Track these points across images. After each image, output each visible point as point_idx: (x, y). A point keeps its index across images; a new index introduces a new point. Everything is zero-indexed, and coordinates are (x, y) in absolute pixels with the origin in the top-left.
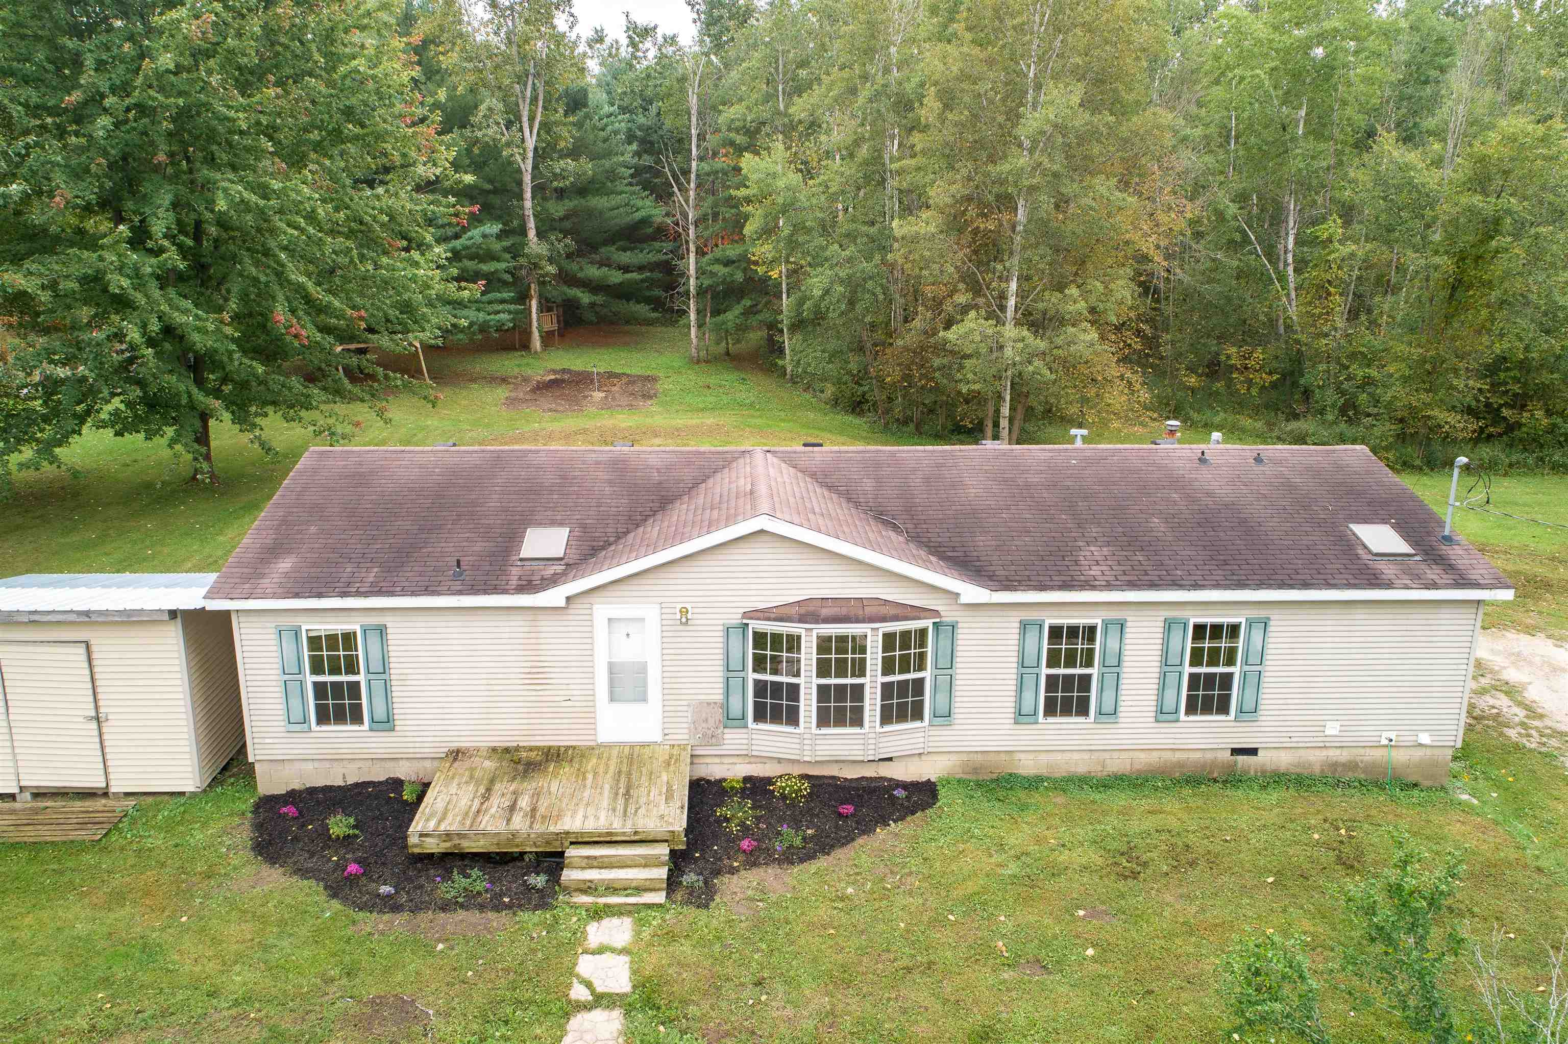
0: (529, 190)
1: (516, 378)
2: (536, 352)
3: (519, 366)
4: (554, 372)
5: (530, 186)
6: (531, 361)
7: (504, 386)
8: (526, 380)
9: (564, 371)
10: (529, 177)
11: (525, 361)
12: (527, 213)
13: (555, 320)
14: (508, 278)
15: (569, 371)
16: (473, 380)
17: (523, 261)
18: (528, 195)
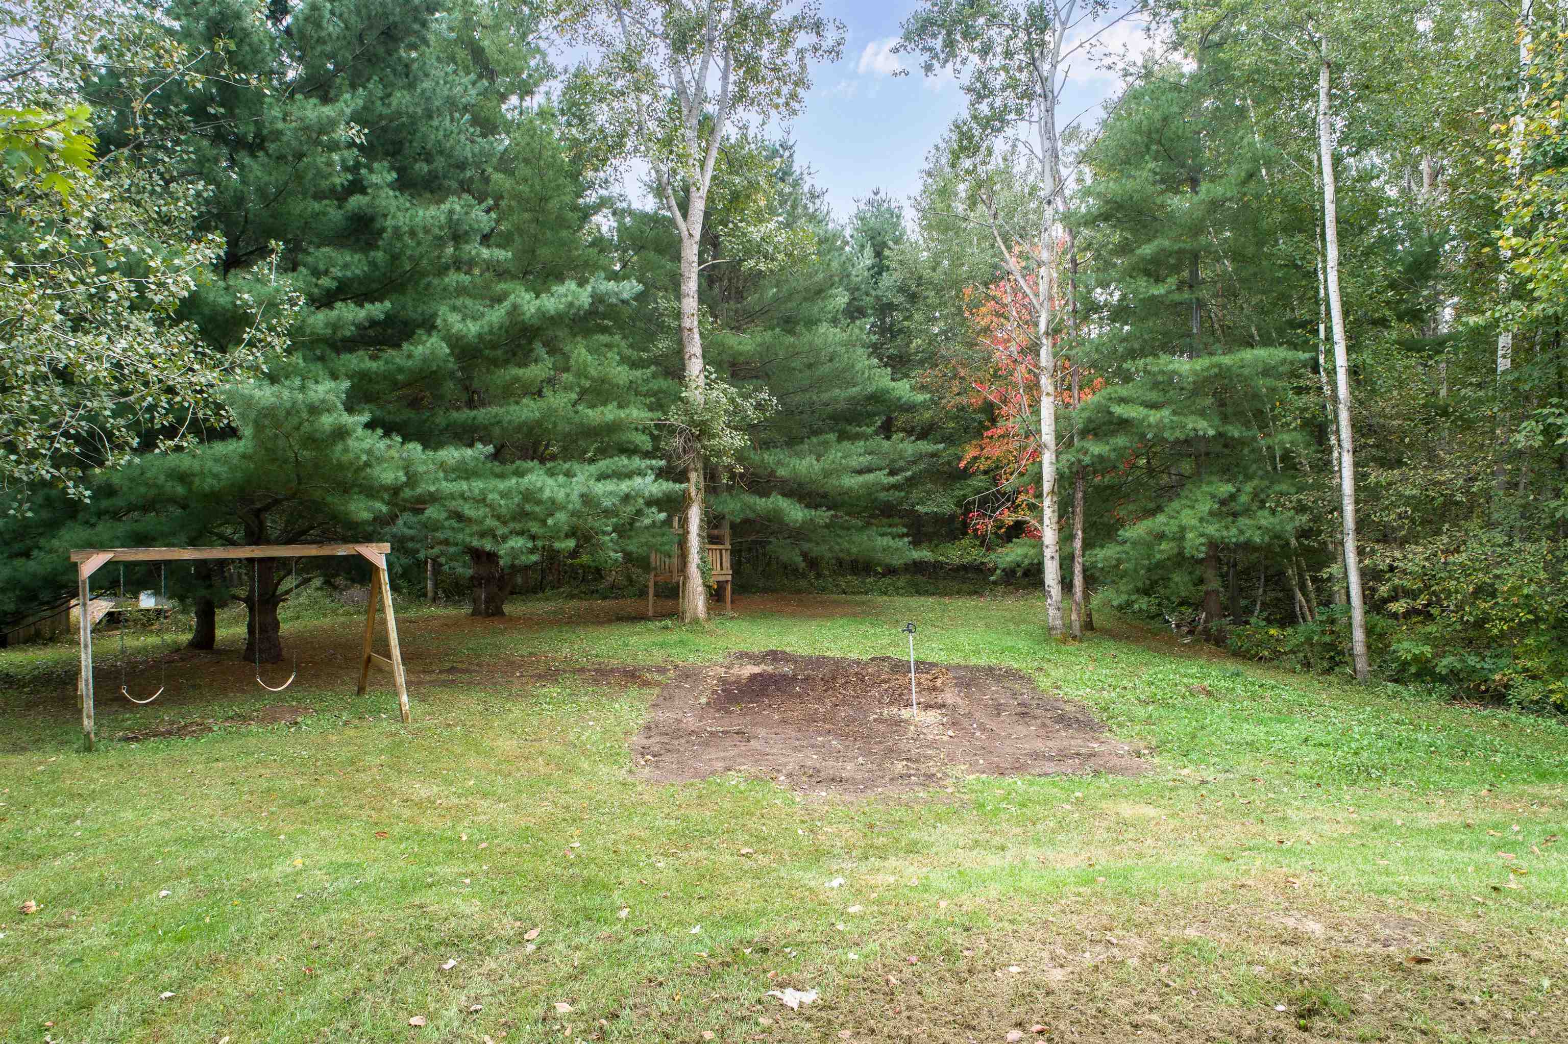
0: (694, 276)
1: (662, 670)
2: (695, 621)
3: (662, 645)
4: (755, 659)
5: (695, 269)
6: (685, 636)
7: (634, 691)
8: (687, 675)
9: (774, 656)
10: (695, 249)
11: (672, 637)
12: (687, 323)
13: (727, 563)
14: (643, 441)
15: (787, 658)
16: (550, 675)
17: (675, 418)
18: (691, 285)
